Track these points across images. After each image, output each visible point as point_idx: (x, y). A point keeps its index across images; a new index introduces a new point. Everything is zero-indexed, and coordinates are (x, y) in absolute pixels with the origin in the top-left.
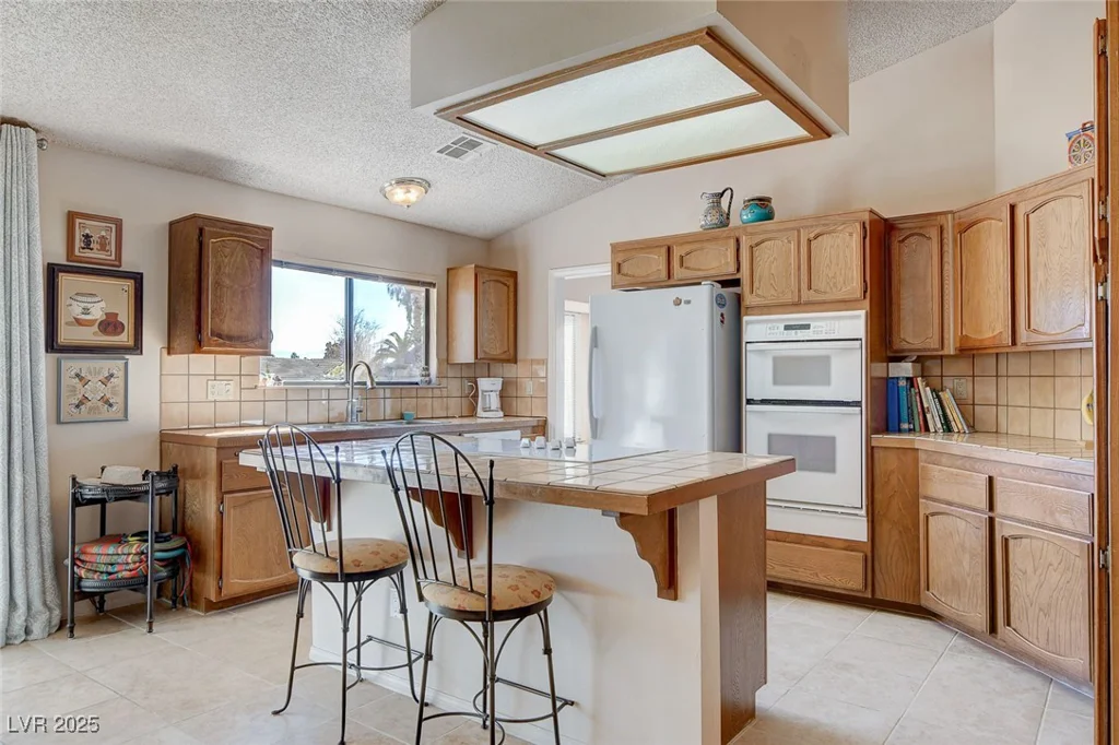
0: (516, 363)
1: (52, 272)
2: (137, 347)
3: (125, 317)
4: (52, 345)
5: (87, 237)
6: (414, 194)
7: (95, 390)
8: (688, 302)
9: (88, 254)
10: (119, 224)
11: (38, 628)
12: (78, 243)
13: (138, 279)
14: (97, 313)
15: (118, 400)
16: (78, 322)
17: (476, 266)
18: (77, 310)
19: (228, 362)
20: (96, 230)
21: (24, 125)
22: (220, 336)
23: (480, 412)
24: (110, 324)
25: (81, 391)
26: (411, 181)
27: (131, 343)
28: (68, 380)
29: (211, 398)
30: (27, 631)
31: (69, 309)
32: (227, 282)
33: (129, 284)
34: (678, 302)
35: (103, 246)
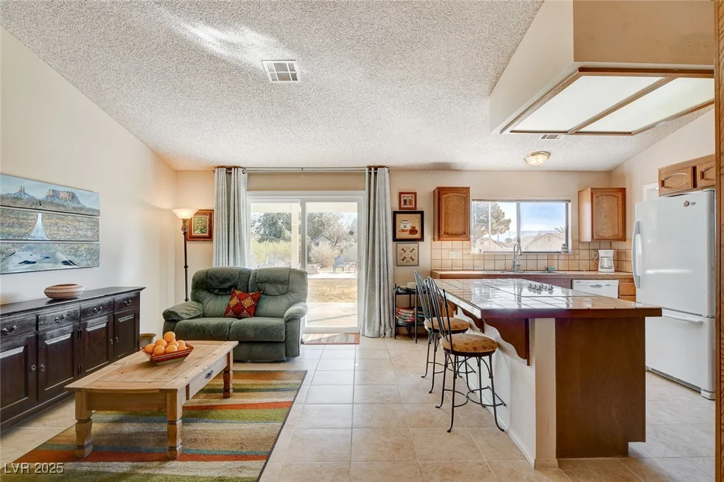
0: (625, 241)
1: (395, 213)
2: (422, 239)
3: (418, 228)
4: (395, 239)
5: (405, 200)
6: (541, 159)
7: (408, 254)
8: (694, 204)
9: (405, 206)
10: (415, 194)
11: (388, 334)
12: (402, 203)
13: (422, 213)
14: (409, 227)
15: (415, 258)
16: (403, 231)
17: (592, 189)
18: (402, 226)
19: (457, 244)
20: (408, 197)
21: (383, 167)
22: (448, 234)
23: (600, 269)
24: (413, 231)
25: (404, 255)
26: (538, 153)
27: (420, 237)
28: (400, 251)
29: (450, 258)
30: (385, 334)
31: (400, 226)
32: (451, 212)
33: (419, 215)
34: (687, 204)
35: (410, 203)
